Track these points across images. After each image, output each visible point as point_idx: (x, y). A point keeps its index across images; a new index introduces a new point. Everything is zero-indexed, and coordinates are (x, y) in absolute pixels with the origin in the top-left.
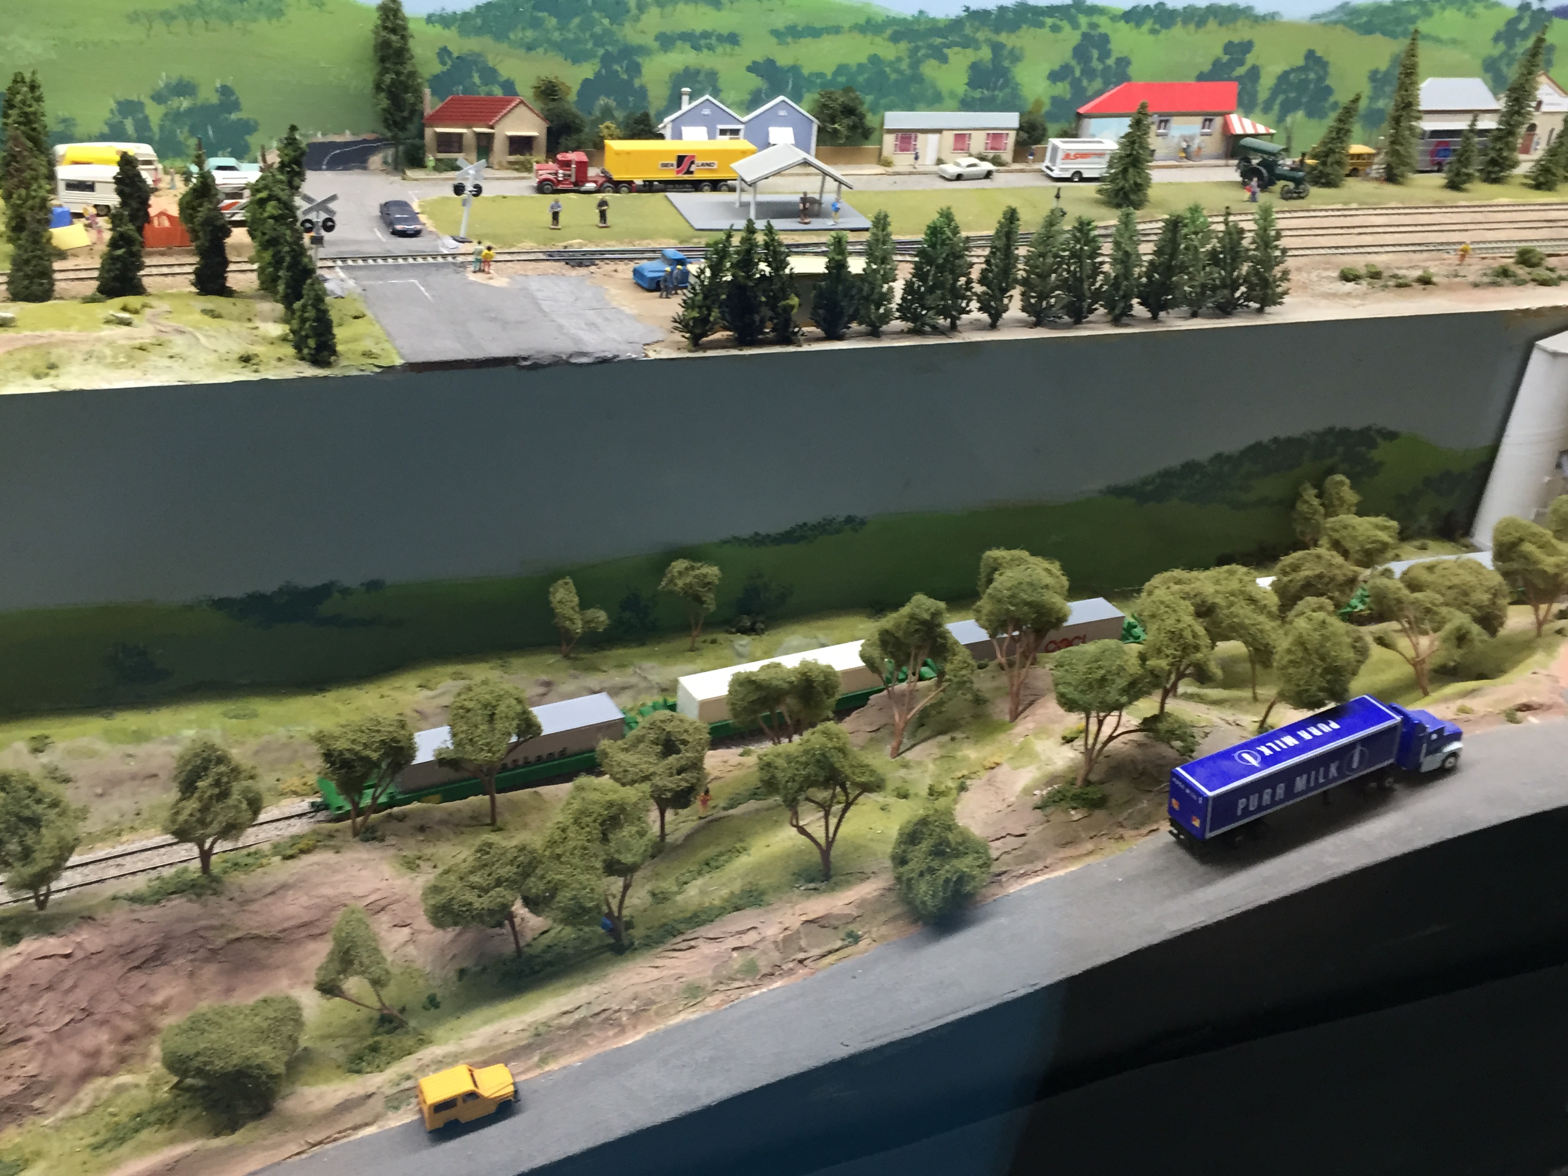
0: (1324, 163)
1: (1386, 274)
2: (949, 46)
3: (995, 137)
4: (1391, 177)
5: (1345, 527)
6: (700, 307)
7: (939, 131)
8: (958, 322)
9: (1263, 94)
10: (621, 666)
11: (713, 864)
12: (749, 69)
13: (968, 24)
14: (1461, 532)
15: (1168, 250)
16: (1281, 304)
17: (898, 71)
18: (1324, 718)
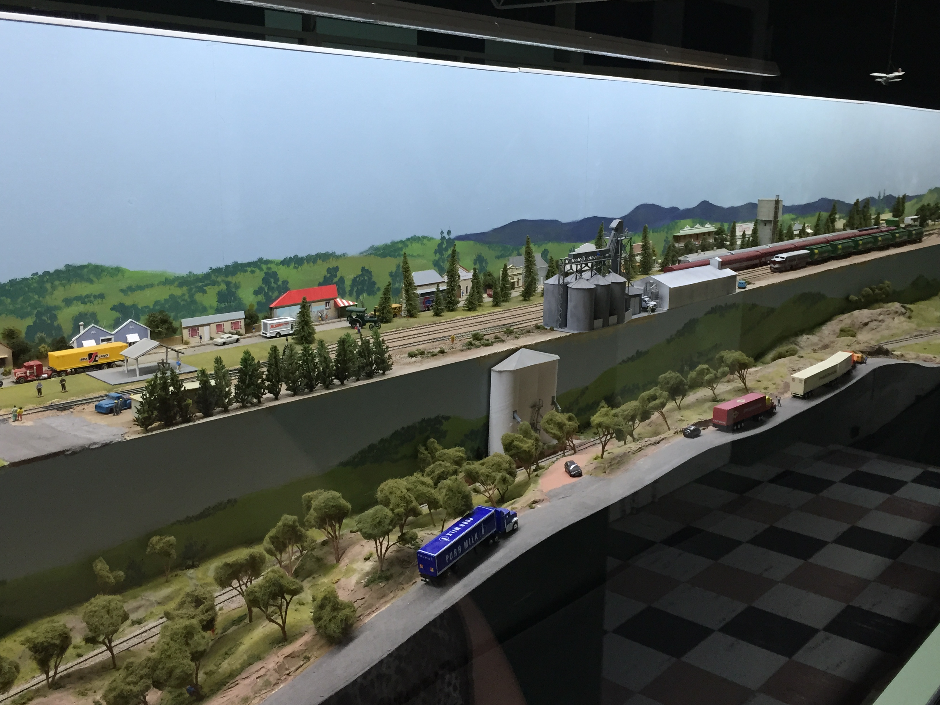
0: (383, 313)
1: (426, 352)
2: (206, 285)
3: (235, 323)
4: (411, 314)
5: (444, 454)
6: (148, 412)
7: (209, 325)
8: (261, 399)
9: (348, 289)
10: (135, 597)
11: (229, 653)
12: (112, 309)
13: (213, 275)
14: (484, 455)
15: (342, 353)
16: (391, 369)
17: (184, 300)
18: (467, 517)
